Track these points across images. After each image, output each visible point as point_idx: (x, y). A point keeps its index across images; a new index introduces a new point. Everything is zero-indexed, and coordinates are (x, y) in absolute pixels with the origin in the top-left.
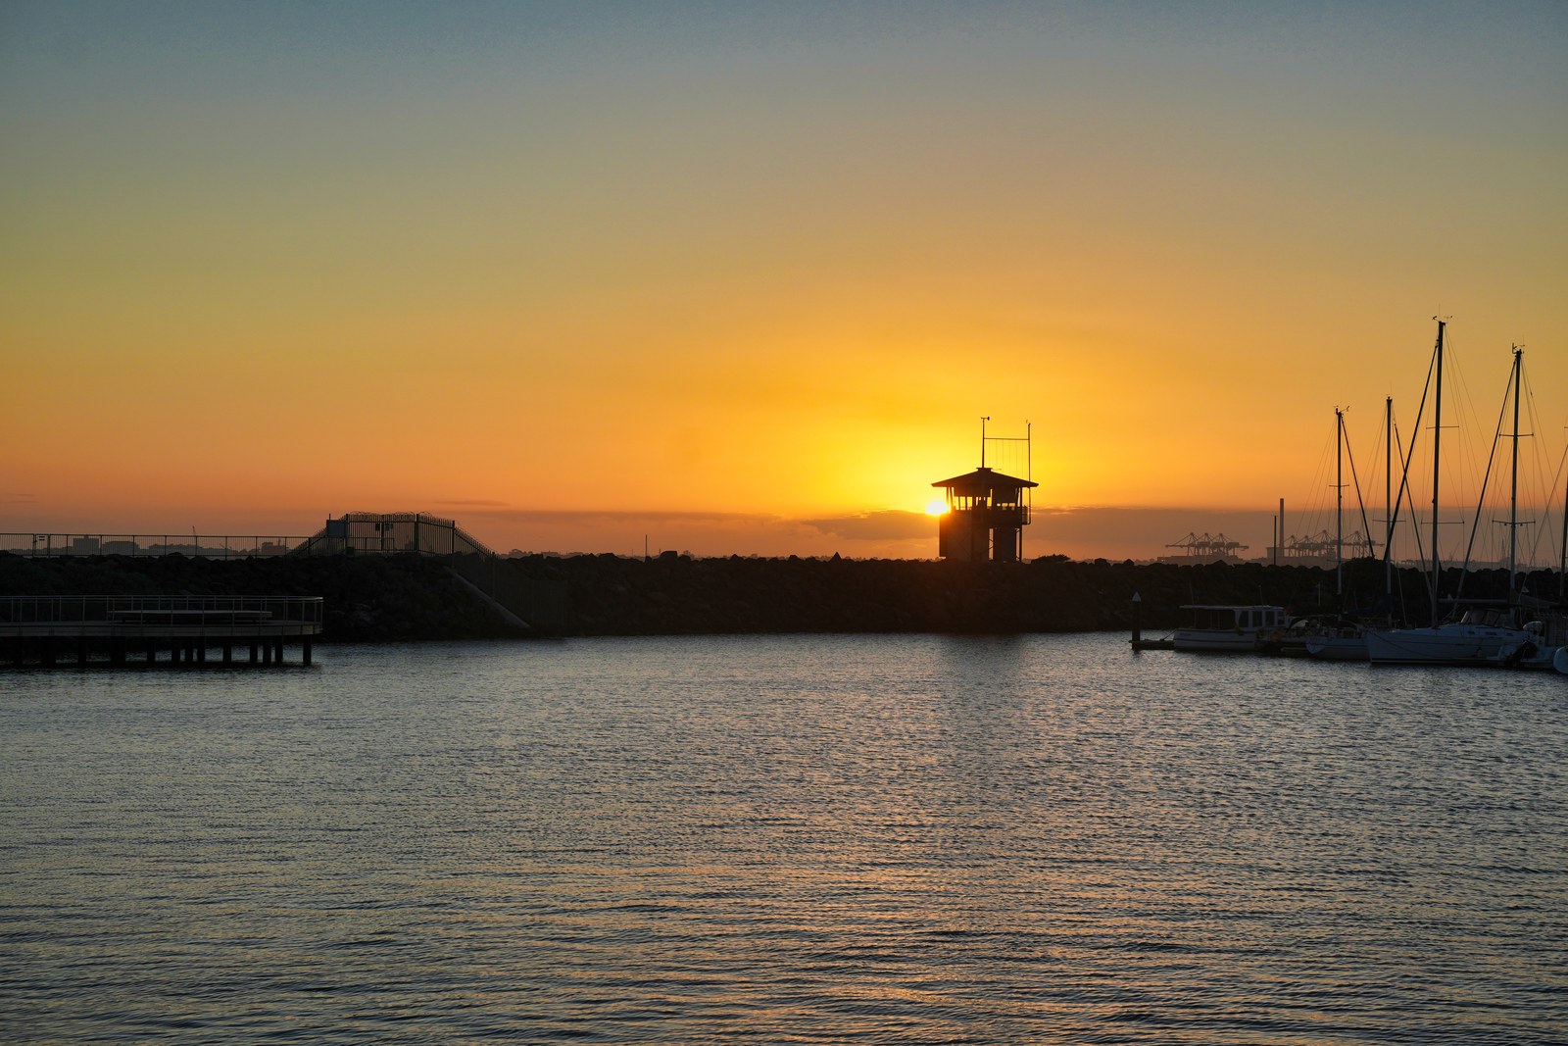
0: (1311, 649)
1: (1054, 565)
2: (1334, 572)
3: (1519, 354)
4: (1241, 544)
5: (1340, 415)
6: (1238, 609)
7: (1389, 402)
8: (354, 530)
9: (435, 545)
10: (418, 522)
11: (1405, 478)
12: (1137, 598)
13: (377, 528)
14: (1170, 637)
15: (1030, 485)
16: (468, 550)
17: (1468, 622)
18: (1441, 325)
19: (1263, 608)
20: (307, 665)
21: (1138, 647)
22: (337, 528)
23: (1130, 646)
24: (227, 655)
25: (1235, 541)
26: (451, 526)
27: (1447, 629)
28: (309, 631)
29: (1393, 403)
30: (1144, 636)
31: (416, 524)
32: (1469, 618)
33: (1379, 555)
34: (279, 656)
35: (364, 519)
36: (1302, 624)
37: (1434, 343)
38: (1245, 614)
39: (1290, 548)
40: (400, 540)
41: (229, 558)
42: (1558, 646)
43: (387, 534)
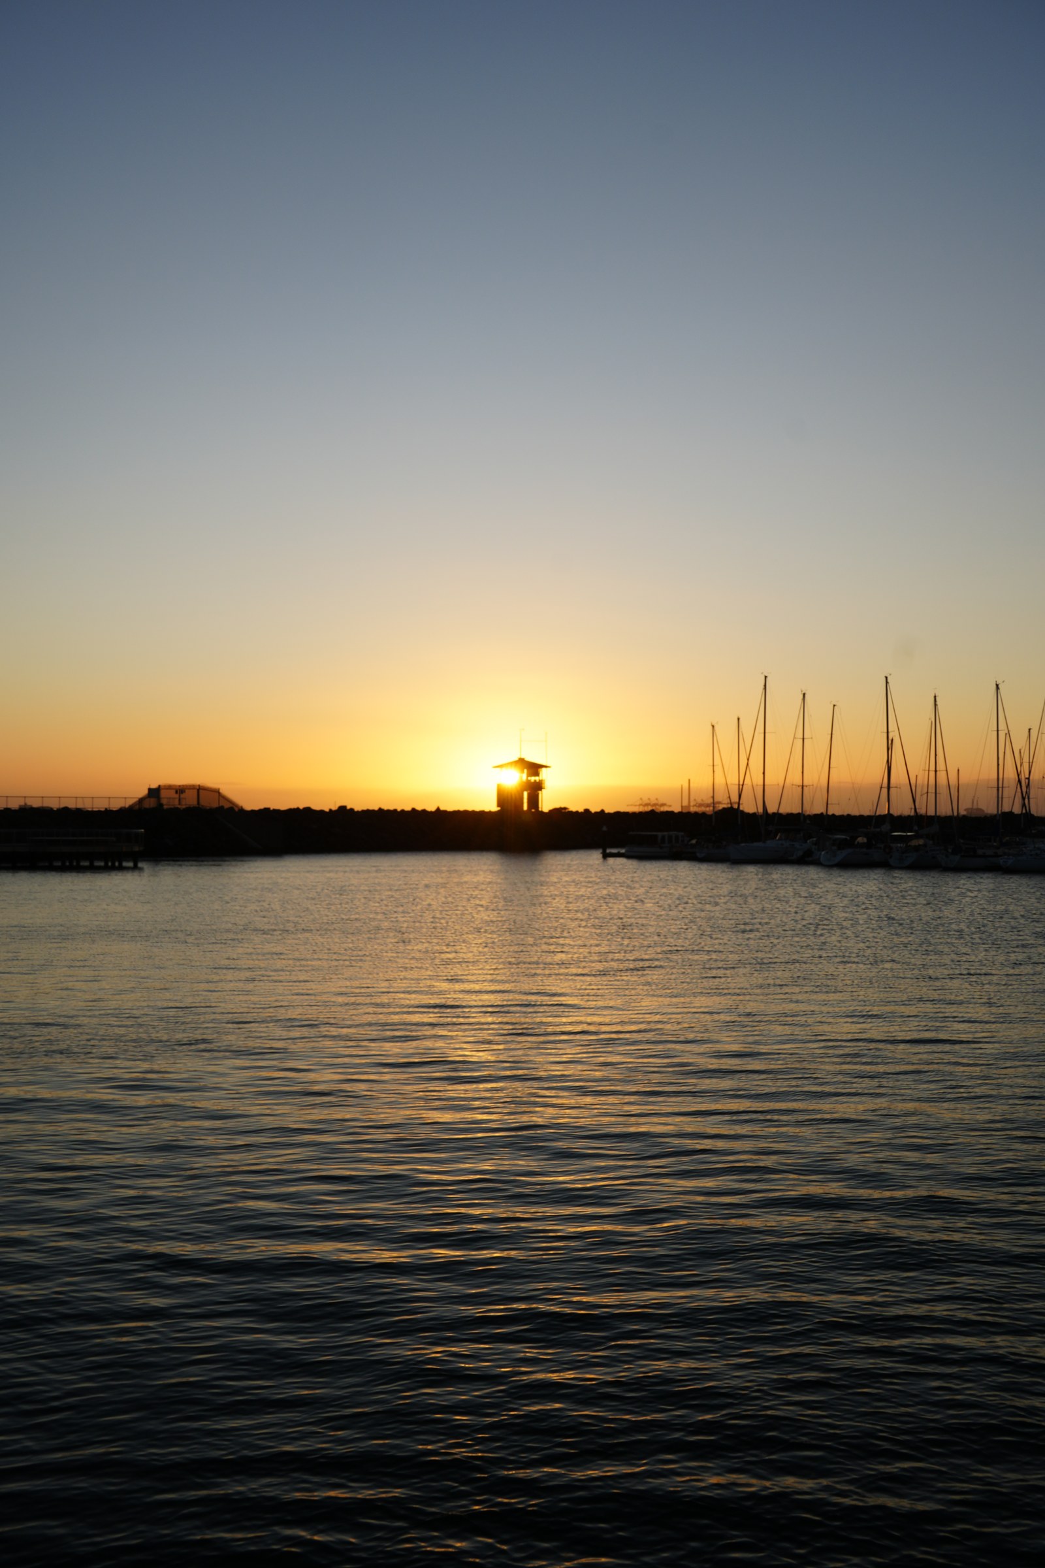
0: (698, 855)
1: (560, 814)
2: (711, 815)
3: (804, 694)
4: (668, 804)
5: (713, 726)
6: (660, 834)
7: (739, 719)
8: (163, 794)
9: (209, 803)
10: (199, 789)
11: (748, 764)
12: (605, 828)
13: (176, 792)
14: (623, 851)
15: (546, 767)
16: (227, 805)
17: (780, 839)
18: (766, 677)
19: (673, 833)
20: (135, 868)
21: (606, 856)
22: (154, 793)
23: (601, 855)
24: (92, 863)
25: (664, 802)
26: (217, 792)
27: (770, 843)
28: (136, 849)
29: (741, 720)
30: (608, 851)
31: (198, 790)
32: (780, 837)
33: (736, 806)
34: (120, 864)
35: (169, 787)
36: (694, 842)
37: (762, 687)
38: (663, 837)
39: (694, 806)
40: (190, 800)
41: (94, 809)
42: (823, 850)
43: (182, 796)
